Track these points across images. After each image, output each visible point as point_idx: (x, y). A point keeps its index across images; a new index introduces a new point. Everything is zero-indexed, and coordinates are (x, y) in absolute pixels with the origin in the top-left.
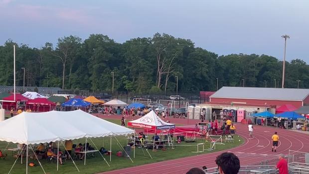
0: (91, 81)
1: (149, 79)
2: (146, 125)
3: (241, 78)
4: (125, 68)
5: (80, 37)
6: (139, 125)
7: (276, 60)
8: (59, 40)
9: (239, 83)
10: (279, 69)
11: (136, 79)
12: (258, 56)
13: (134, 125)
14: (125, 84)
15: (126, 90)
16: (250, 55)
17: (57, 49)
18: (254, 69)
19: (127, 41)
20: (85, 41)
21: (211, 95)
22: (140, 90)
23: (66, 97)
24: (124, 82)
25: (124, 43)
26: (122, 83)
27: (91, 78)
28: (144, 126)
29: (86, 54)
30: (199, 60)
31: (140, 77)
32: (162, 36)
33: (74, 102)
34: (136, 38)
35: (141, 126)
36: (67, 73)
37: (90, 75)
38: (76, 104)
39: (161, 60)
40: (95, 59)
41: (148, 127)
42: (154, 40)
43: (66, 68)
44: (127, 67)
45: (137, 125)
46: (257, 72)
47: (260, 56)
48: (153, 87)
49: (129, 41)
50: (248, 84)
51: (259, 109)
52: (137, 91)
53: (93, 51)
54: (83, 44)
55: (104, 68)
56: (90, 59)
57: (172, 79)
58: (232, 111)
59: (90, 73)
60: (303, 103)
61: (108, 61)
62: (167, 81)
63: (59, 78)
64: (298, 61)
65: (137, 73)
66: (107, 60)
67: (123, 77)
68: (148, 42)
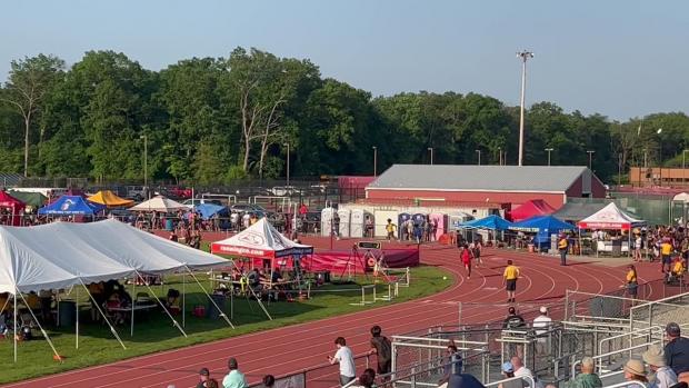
0: (91, 157)
1: (221, 149)
2: (250, 249)
3: (426, 146)
4: (168, 126)
5: (61, 58)
6: (237, 250)
7: (497, 104)
8: (14, 65)
9: (421, 157)
10: (506, 124)
11: (193, 152)
12: (460, 96)
13: (224, 249)
14: (169, 163)
15: (171, 177)
16: (442, 93)
17: (9, 85)
18: (453, 126)
19: (170, 66)
20: (74, 68)
21: (367, 184)
22: (203, 176)
23: (45, 194)
24: (166, 160)
25: (162, 71)
26: (162, 161)
27: (89, 151)
28: (247, 251)
29: (78, 95)
30: (334, 106)
31: (202, 146)
32: (248, 54)
33: (67, 206)
34: (190, 58)
35: (240, 251)
36: (35, 139)
37: (86, 144)
38: (71, 208)
39: (248, 108)
40: (97, 108)
41: (256, 253)
42: (231, 61)
43: (30, 128)
44: (172, 125)
45: (231, 249)
46: (459, 132)
47: (465, 96)
48: (233, 169)
49: (175, 66)
50: (442, 158)
51: (475, 211)
52: (196, 177)
53: (93, 89)
54: (70, 73)
55: (119, 127)
56: (86, 107)
57: (275, 149)
58: (418, 217)
59: (87, 138)
60: (565, 196)
61: (130, 112)
62: (263, 154)
63: (16, 152)
64: (545, 105)
65: (196, 138)
66: (125, 110)
67: (165, 147)
68: (219, 67)
